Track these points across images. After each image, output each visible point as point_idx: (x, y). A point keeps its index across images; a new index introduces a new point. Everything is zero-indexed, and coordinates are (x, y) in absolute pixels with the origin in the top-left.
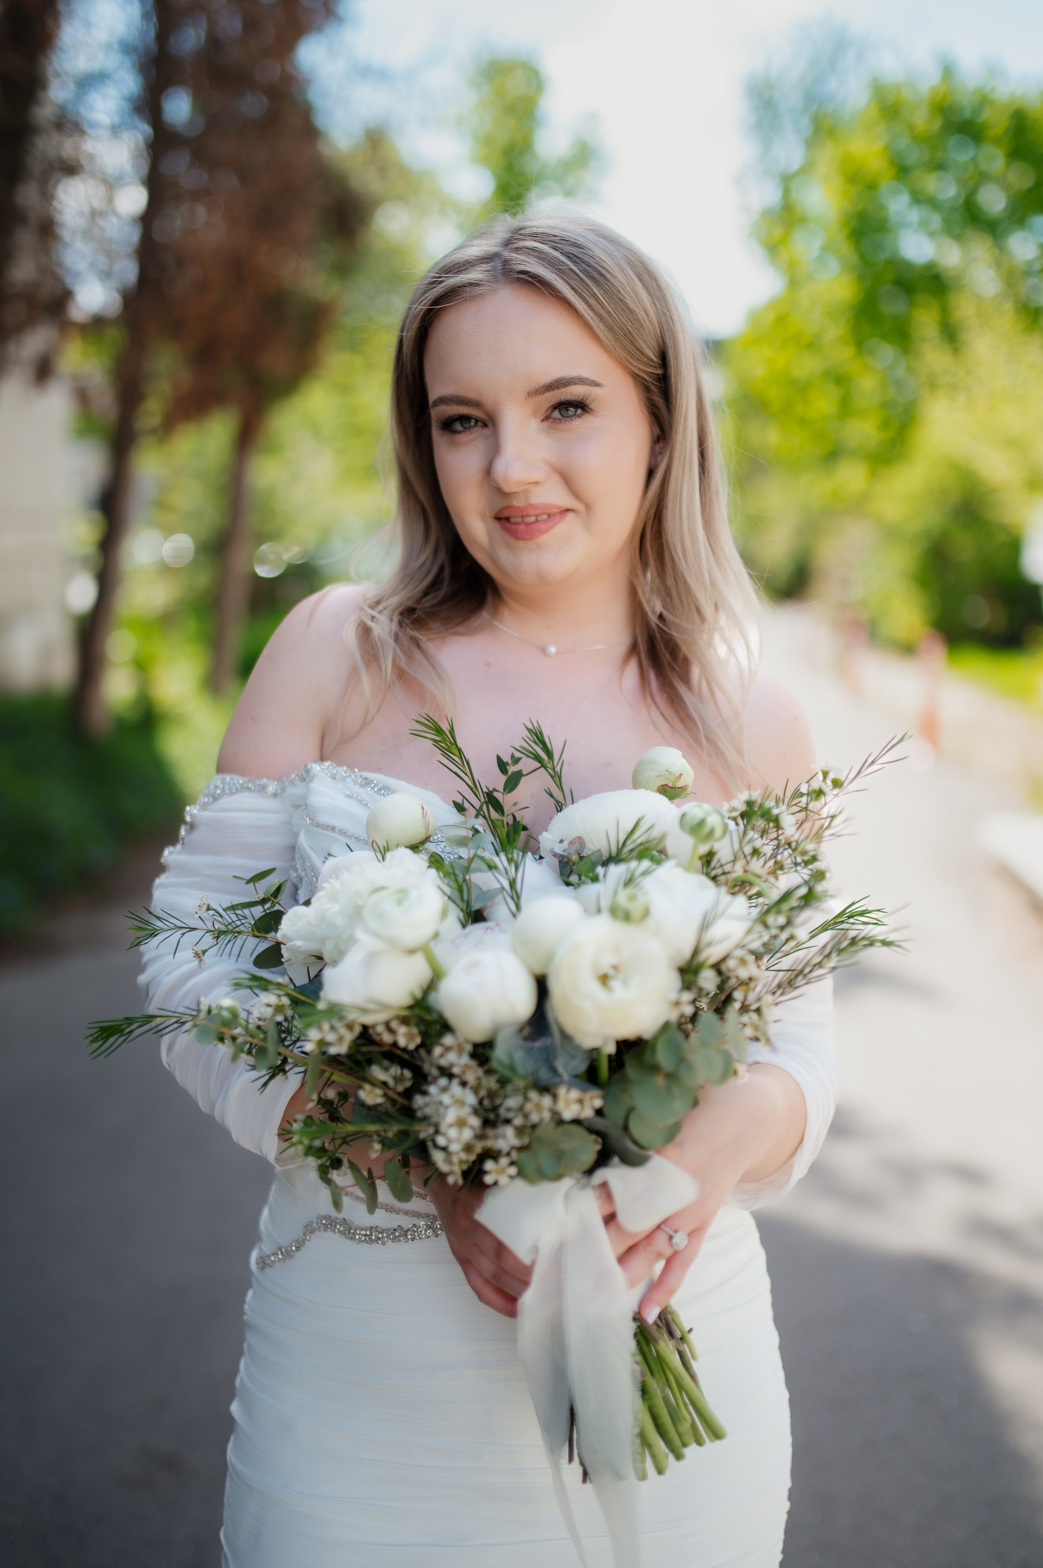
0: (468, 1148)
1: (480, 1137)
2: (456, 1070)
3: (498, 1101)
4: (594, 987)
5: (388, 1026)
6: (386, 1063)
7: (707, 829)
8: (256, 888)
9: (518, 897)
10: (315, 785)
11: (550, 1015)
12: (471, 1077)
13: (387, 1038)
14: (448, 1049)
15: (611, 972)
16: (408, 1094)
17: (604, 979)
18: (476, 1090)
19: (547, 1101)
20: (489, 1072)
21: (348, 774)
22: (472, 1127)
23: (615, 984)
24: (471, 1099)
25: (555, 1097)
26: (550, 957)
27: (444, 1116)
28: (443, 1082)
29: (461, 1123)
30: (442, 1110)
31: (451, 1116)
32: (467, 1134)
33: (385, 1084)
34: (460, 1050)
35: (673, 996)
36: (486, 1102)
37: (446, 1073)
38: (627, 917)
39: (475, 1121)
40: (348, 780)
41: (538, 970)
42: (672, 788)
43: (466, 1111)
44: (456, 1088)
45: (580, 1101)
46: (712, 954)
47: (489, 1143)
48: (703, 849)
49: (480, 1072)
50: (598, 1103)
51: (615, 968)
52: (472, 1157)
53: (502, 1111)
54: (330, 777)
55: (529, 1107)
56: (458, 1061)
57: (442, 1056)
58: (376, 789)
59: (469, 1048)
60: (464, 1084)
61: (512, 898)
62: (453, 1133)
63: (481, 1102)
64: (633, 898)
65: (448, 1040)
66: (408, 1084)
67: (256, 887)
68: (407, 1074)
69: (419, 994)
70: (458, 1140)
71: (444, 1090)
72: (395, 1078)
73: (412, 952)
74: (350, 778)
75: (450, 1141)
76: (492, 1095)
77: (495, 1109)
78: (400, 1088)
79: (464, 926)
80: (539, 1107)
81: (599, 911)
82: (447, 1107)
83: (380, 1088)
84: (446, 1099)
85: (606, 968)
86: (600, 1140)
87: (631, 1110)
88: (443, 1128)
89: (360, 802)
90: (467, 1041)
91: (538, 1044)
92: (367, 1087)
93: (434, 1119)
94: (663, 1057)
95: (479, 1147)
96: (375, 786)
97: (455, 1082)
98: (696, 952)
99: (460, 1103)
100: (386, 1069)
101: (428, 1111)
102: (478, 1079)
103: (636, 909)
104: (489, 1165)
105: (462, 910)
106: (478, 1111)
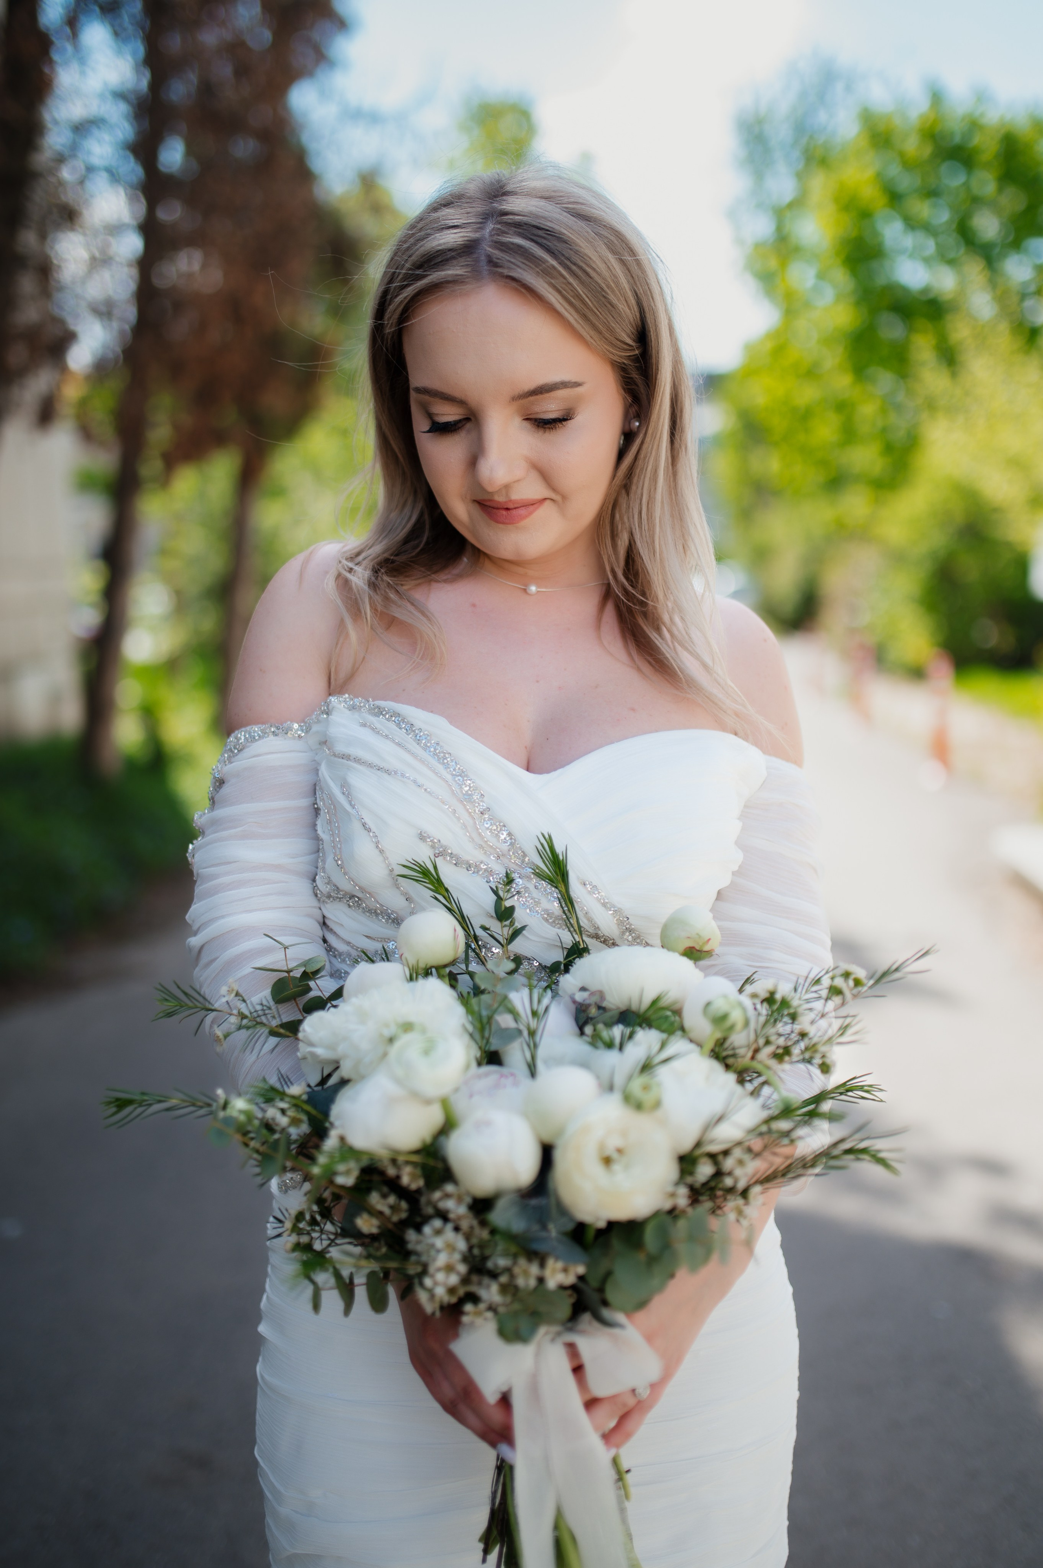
0: (451, 1291)
1: (465, 1282)
2: (452, 1216)
3: (487, 1252)
4: (596, 1169)
5: (394, 1162)
6: (385, 1189)
7: (728, 1023)
8: (285, 954)
9: (536, 1046)
10: (334, 717)
11: (551, 1185)
12: (465, 1225)
13: (391, 1172)
14: (447, 1196)
15: (615, 1155)
16: (404, 1224)
17: (607, 1161)
18: (468, 1237)
19: (534, 1269)
20: (483, 1223)
21: (363, 704)
22: (458, 1273)
23: (616, 1167)
24: (462, 1245)
25: (542, 1265)
26: (561, 1131)
27: (434, 1260)
28: (437, 1223)
29: (449, 1268)
30: (433, 1253)
31: (442, 1259)
32: (454, 1280)
33: (381, 1213)
34: (460, 1200)
35: (670, 1189)
36: (476, 1251)
37: (444, 1216)
38: (639, 1106)
39: (462, 1268)
40: (362, 710)
41: (547, 1139)
42: (699, 951)
43: (457, 1256)
44: (449, 1234)
45: (565, 1270)
46: (713, 1147)
47: (473, 1288)
49: (475, 1223)
50: (581, 1270)
51: (620, 1151)
52: (454, 1300)
53: (490, 1264)
54: (347, 708)
55: (517, 1270)
56: (458, 1209)
57: (441, 1199)
58: (387, 716)
59: (468, 1200)
60: (457, 1229)
61: (529, 1046)
62: (440, 1277)
63: (471, 1248)
64: (646, 1088)
65: (450, 1188)
66: (404, 1215)
67: (287, 953)
68: (404, 1205)
69: (428, 1139)
70: (444, 1284)
71: (438, 1232)
72: (392, 1207)
73: (428, 1102)
74: (365, 708)
75: (436, 1284)
76: (482, 1246)
77: (484, 1258)
78: (395, 1218)
79: (479, 1064)
80: (526, 1273)
81: (611, 1088)
82: (438, 1251)
83: (377, 1217)
84: (439, 1242)
85: (610, 1151)
86: (575, 1296)
87: (608, 1274)
88: (431, 1269)
89: (373, 729)
90: (468, 1193)
91: (534, 1202)
92: (365, 1216)
93: (424, 1258)
94: (650, 1236)
95: (461, 1292)
96: (386, 713)
97: (449, 1226)
98: (698, 1145)
99: (451, 1247)
100: (384, 1196)
101: (419, 1248)
102: (472, 1228)
103: (648, 1099)
104: (469, 1307)
105: (480, 1048)
106: (466, 1258)
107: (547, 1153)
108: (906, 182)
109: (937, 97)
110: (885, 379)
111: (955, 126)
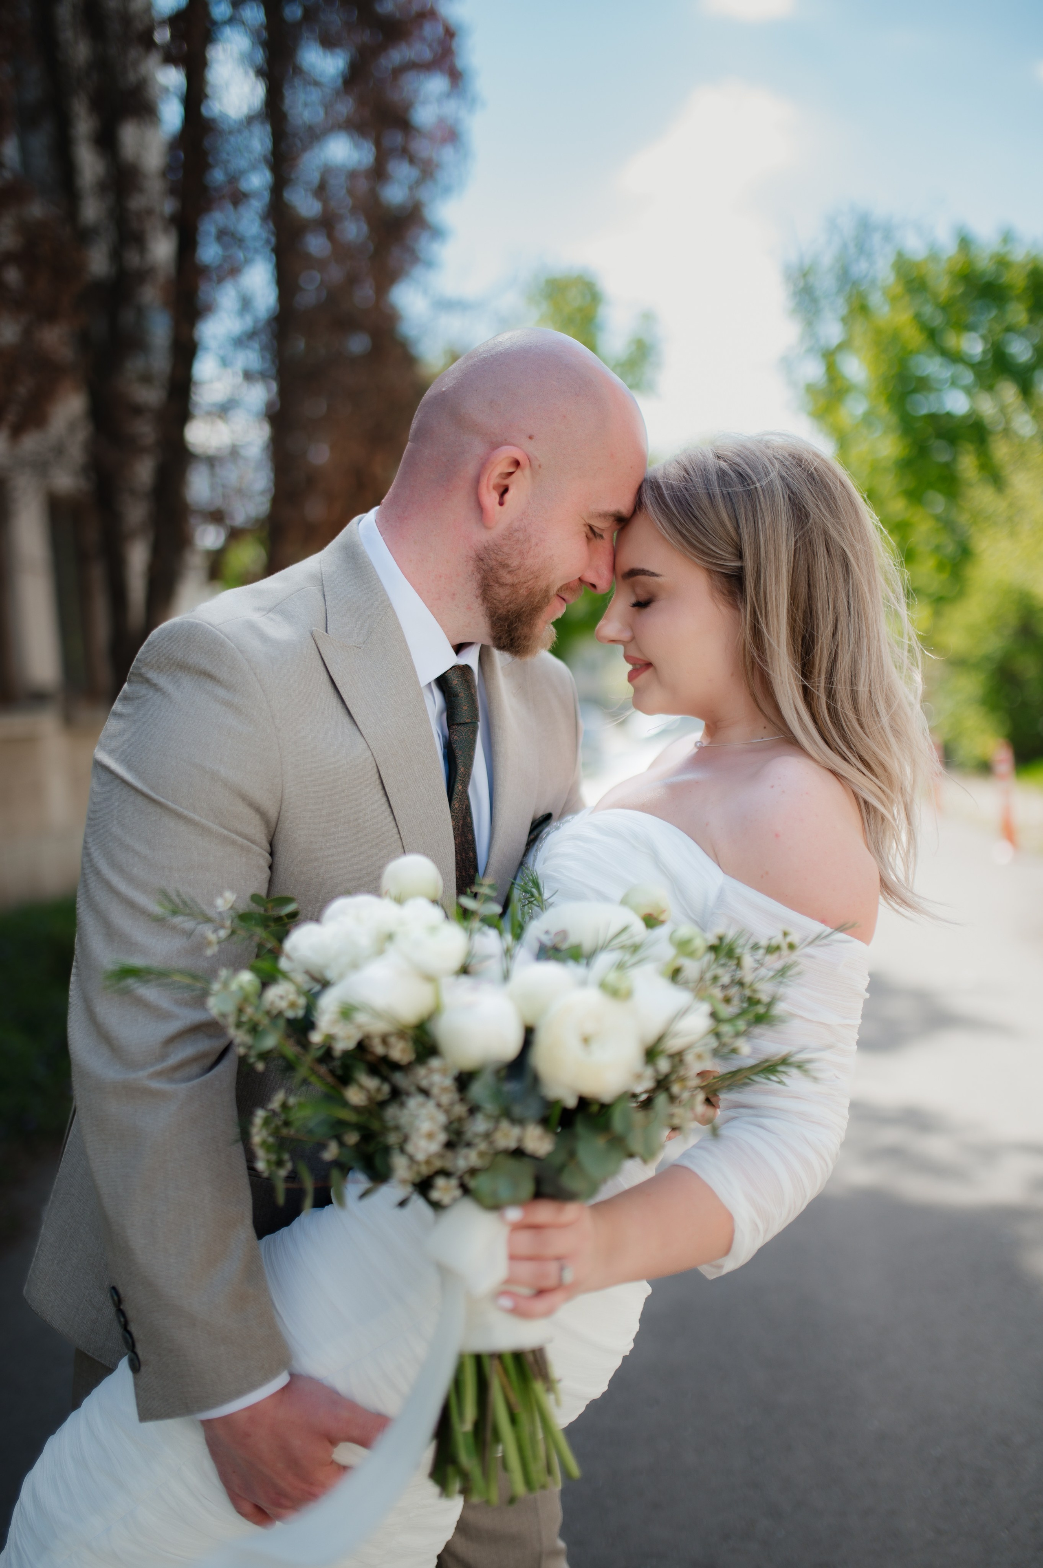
0: (430, 1160)
1: (440, 1156)
2: (434, 1091)
3: (465, 1126)
4: (576, 1047)
5: (385, 1040)
6: (372, 1072)
7: (690, 949)
12: (446, 1101)
13: (380, 1049)
14: (432, 1071)
15: (593, 1036)
17: (586, 1041)
18: (447, 1112)
19: (516, 1131)
20: (462, 1100)
22: (438, 1143)
23: (593, 1047)
24: (442, 1118)
25: (523, 1129)
27: (416, 1129)
28: (420, 1099)
29: (430, 1136)
30: (415, 1123)
31: (426, 1126)
32: (433, 1148)
33: (368, 1090)
34: (445, 1074)
35: (637, 1070)
36: (454, 1125)
37: (425, 1092)
38: (614, 994)
39: (442, 1139)
41: (530, 1021)
43: (436, 1127)
44: (431, 1108)
45: (542, 1139)
46: (673, 1044)
47: (447, 1163)
48: (677, 964)
49: (456, 1098)
50: (551, 1146)
51: (597, 1033)
52: (429, 1170)
53: (468, 1135)
55: (497, 1134)
56: (439, 1083)
57: (425, 1077)
59: (453, 1073)
60: (438, 1104)
62: (423, 1142)
63: (450, 1124)
64: (621, 980)
65: (435, 1063)
70: (423, 1152)
71: (422, 1106)
72: (376, 1089)
76: (460, 1120)
77: (461, 1131)
79: (456, 976)
80: (507, 1137)
81: (588, 984)
82: (421, 1120)
84: (422, 1113)
85: (589, 1032)
88: (413, 1138)
90: (454, 1067)
92: (352, 1089)
95: (438, 1164)
97: (431, 1101)
99: (432, 1119)
100: (371, 1078)
101: (401, 1122)
102: (453, 1103)
103: (622, 989)
104: (440, 1182)
106: (447, 1128)
107: (529, 1034)
108: (938, 320)
109: (965, 242)
110: (938, 502)
111: (984, 263)
